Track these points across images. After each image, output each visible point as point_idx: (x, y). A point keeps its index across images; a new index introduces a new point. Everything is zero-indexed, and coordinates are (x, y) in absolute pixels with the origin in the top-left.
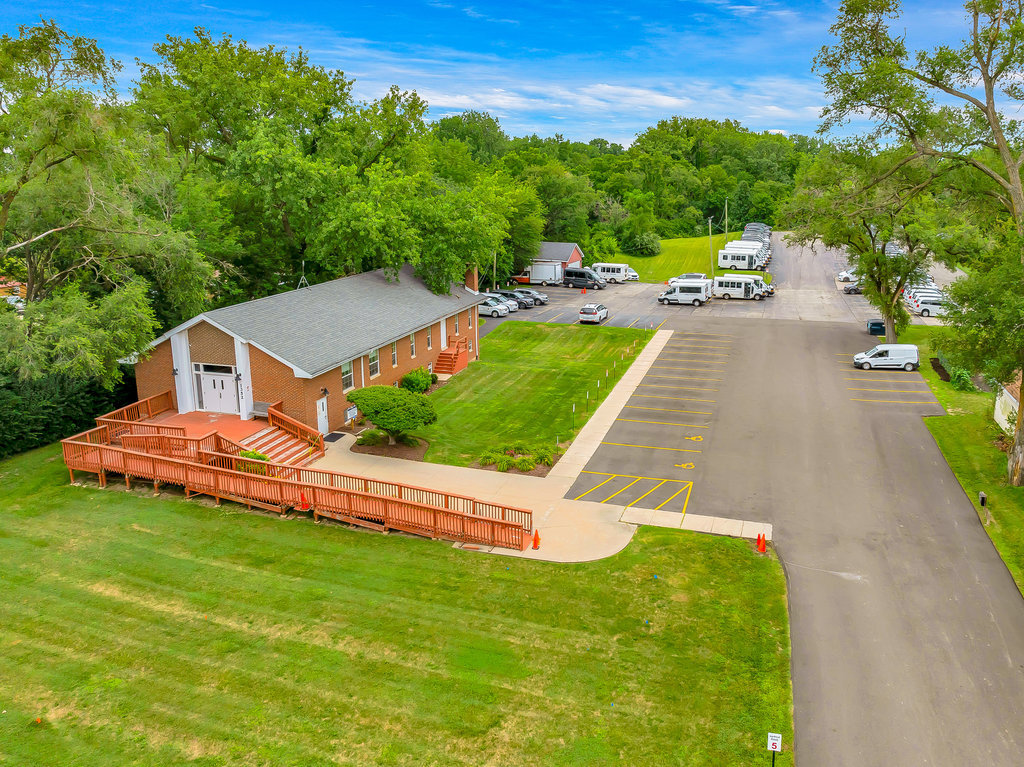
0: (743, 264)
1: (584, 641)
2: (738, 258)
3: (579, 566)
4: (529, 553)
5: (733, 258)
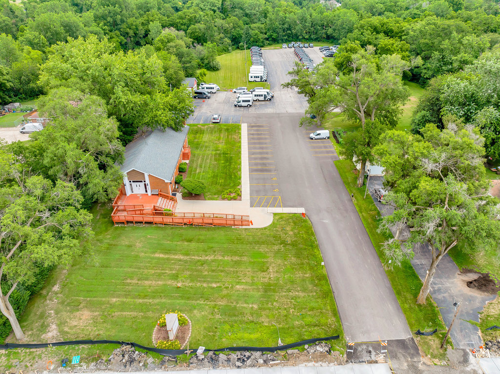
0: (259, 80)
1: (276, 248)
3: (265, 228)
4: (251, 226)
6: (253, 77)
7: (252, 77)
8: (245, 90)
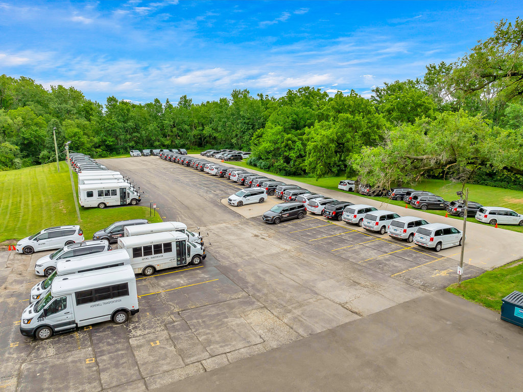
0: (114, 200)
2: (107, 194)
5: (100, 194)
6: (96, 194)
7: (90, 194)
8: (75, 237)
